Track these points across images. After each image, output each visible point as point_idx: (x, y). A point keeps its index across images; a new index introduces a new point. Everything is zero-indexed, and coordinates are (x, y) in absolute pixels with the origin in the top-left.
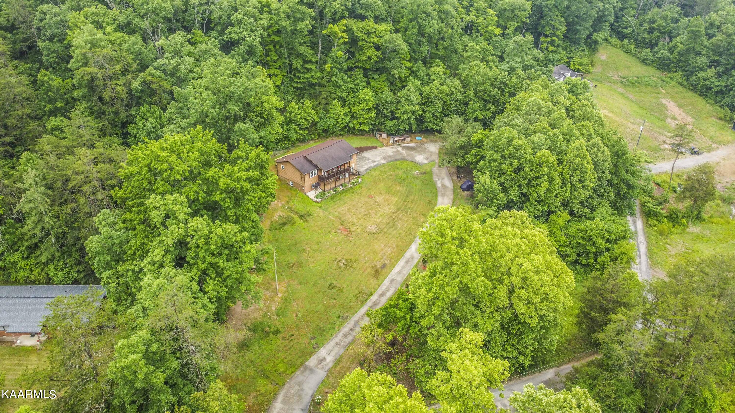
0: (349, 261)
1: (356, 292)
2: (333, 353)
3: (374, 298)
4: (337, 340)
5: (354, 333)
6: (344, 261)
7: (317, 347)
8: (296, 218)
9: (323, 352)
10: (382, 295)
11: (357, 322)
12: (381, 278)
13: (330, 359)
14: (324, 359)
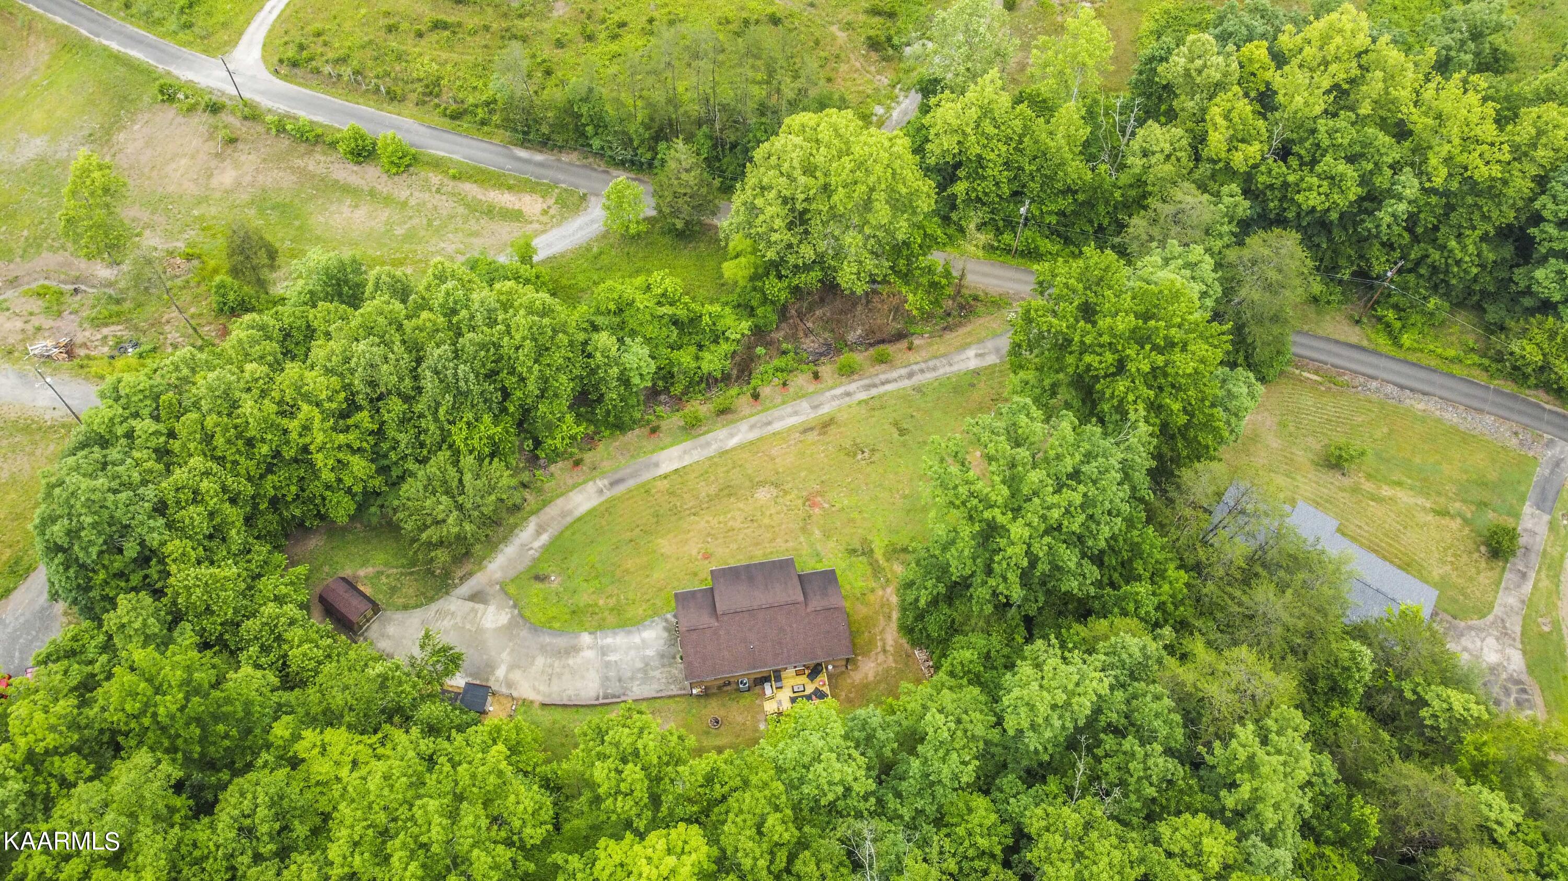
0: (851, 454)
1: (877, 413)
2: (963, 356)
3: (863, 396)
4: (948, 369)
5: (923, 365)
6: (860, 457)
7: (976, 373)
8: (879, 555)
9: (973, 364)
10: (848, 394)
11: (910, 375)
12: (827, 419)
13: (971, 353)
14: (977, 355)
